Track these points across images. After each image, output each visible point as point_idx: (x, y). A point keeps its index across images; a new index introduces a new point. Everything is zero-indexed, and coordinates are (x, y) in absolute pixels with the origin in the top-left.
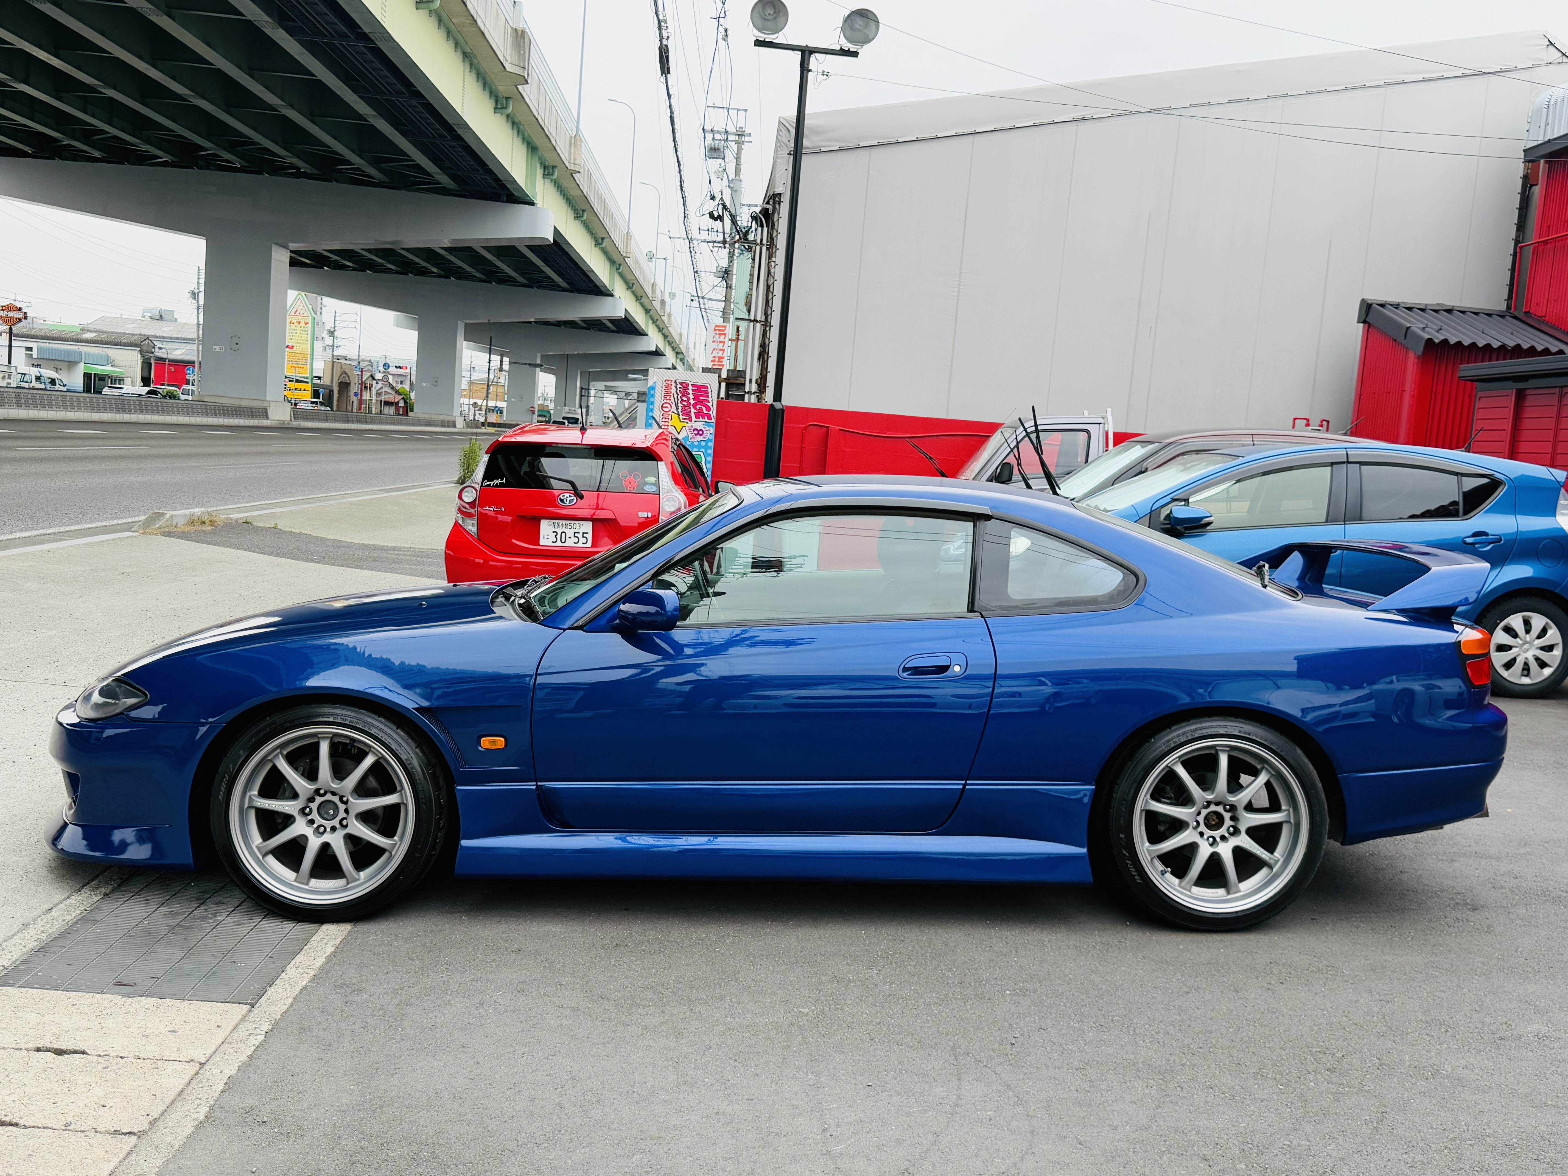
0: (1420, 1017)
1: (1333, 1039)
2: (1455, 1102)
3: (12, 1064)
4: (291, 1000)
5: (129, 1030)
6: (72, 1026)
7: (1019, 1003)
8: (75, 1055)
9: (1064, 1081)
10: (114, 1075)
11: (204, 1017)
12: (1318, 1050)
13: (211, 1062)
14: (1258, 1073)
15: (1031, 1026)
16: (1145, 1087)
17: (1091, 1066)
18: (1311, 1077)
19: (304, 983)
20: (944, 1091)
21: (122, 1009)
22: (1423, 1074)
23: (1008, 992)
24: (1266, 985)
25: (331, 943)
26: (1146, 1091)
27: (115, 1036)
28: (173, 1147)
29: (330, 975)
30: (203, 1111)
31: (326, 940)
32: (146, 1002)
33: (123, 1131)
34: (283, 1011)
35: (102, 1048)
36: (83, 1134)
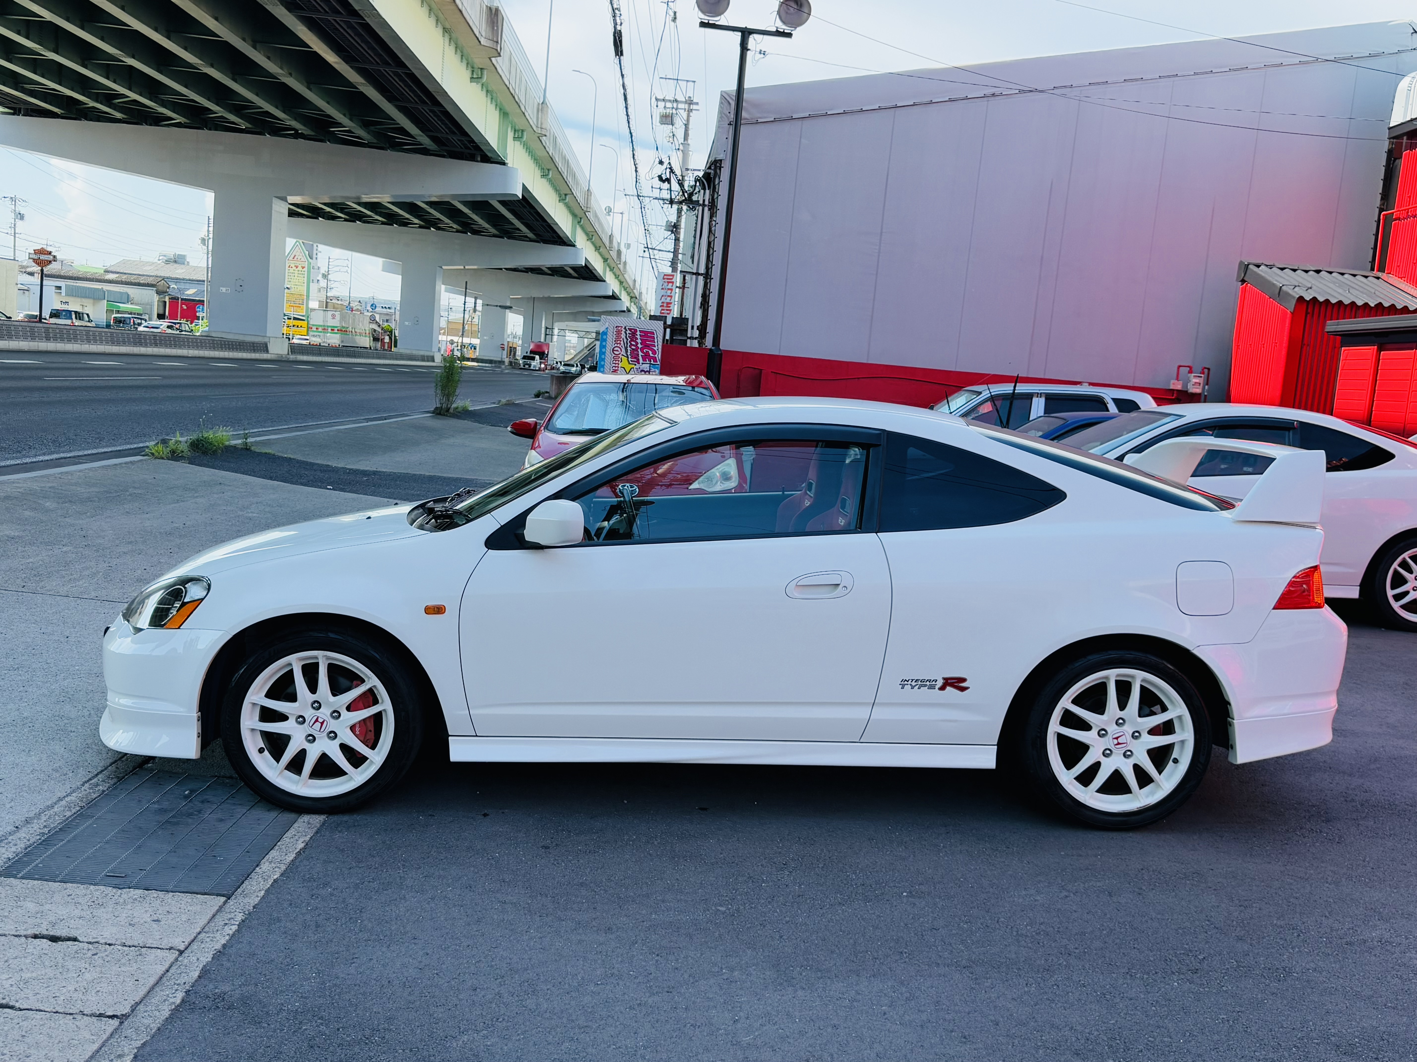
0: (1275, 922)
1: (1196, 942)
2: (1304, 1003)
3: (11, 950)
4: (263, 892)
5: (118, 918)
6: (67, 915)
7: (915, 904)
8: (68, 942)
9: (952, 978)
10: (102, 962)
11: (185, 907)
12: (1183, 952)
13: (189, 950)
14: (1127, 973)
15: (924, 926)
16: (1024, 985)
17: (977, 965)
18: (1175, 978)
19: (275, 877)
20: (844, 986)
21: (113, 900)
22: (1276, 976)
23: (905, 894)
24: (1137, 890)
25: (302, 840)
26: (1026, 989)
27: (105, 924)
28: (151, 1030)
29: (299, 869)
30: (180, 996)
31: (297, 837)
32: (134, 893)
33: (107, 1014)
34: (256, 903)
35: (93, 935)
36: (71, 1017)
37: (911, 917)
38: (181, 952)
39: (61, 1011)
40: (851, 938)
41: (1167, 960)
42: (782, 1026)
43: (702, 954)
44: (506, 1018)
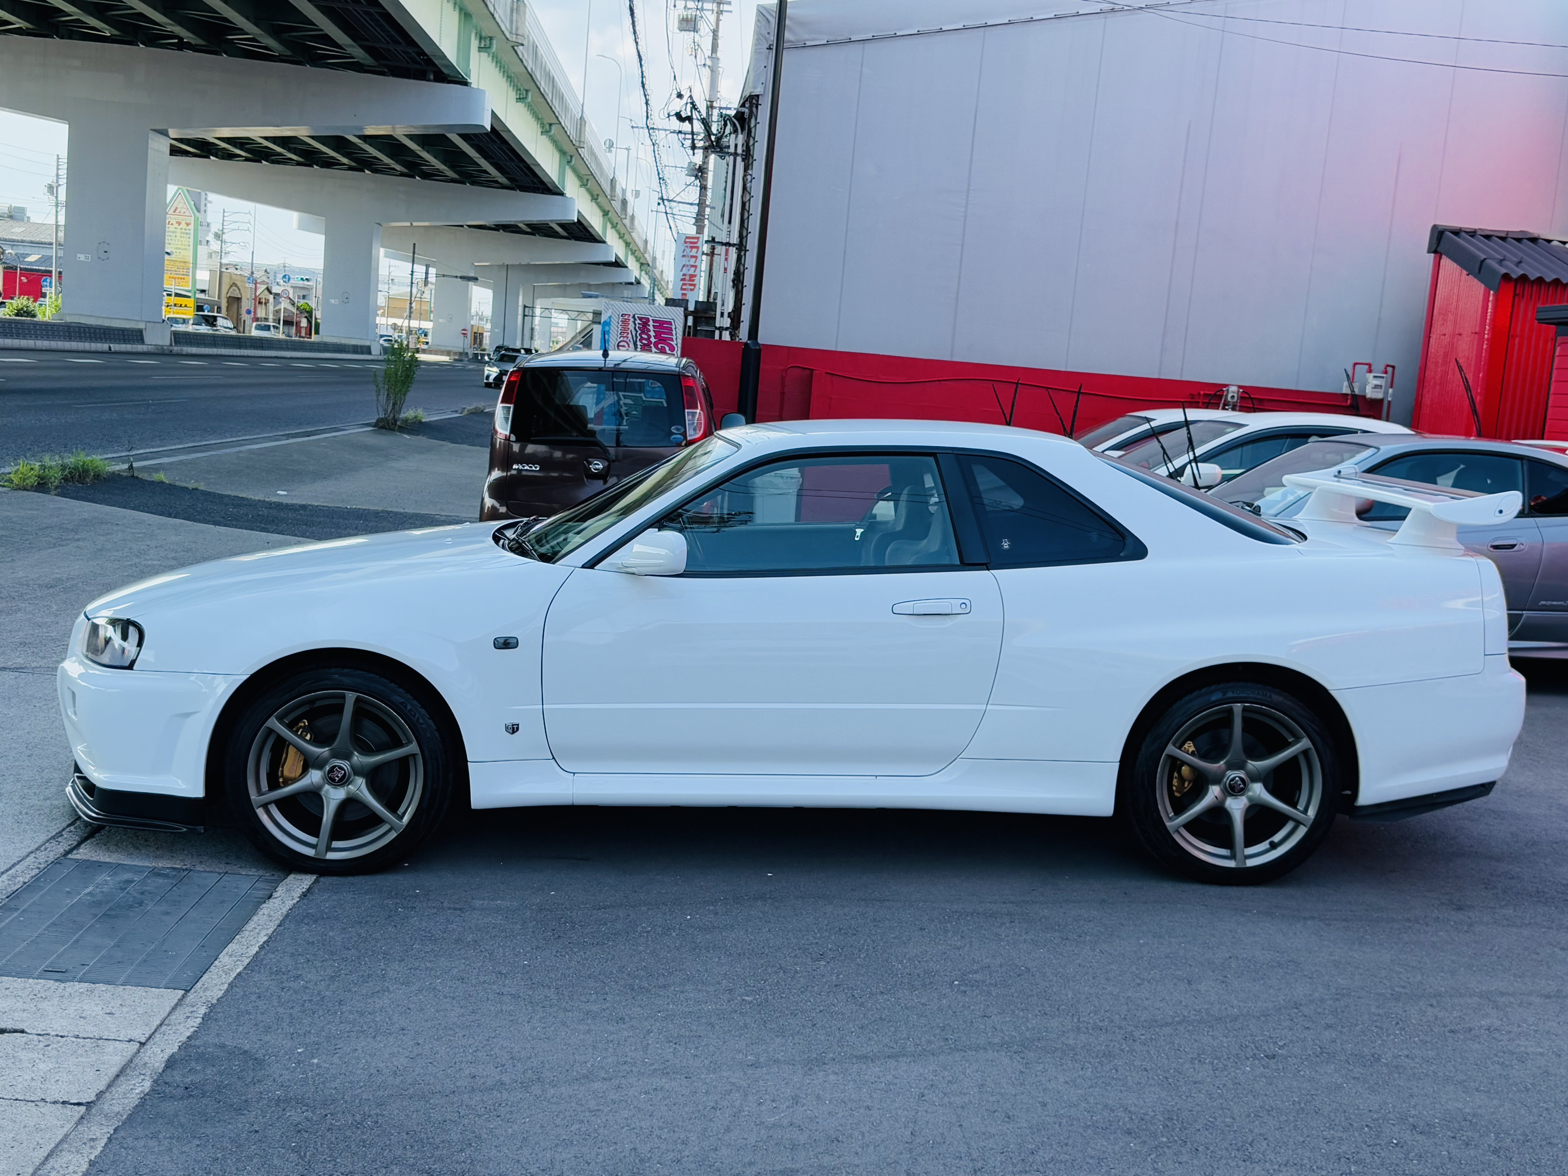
1: (1278, 1029)
2: (1387, 1087)
4: (226, 986)
5: (66, 1011)
6: (9, 1008)
7: (966, 992)
8: (15, 1034)
9: (1000, 1063)
10: (57, 1052)
11: (140, 1000)
12: (1261, 1038)
13: (151, 1042)
14: (1196, 1059)
15: (975, 1014)
16: (1080, 1069)
18: (1249, 1063)
19: (238, 971)
20: (881, 1071)
21: (57, 993)
22: (1363, 1062)
23: (956, 983)
24: (1220, 978)
25: (263, 933)
26: (1080, 1073)
27: (52, 1017)
28: (122, 1116)
29: (265, 962)
30: (147, 1085)
31: (257, 930)
32: (80, 986)
33: (72, 1101)
34: (219, 996)
35: (41, 1027)
36: (33, 1104)
37: (960, 1005)
38: (142, 1044)
39: (22, 1098)
40: (892, 1026)
41: (1242, 1046)
42: (811, 1108)
43: (724, 1042)
44: (510, 1103)
